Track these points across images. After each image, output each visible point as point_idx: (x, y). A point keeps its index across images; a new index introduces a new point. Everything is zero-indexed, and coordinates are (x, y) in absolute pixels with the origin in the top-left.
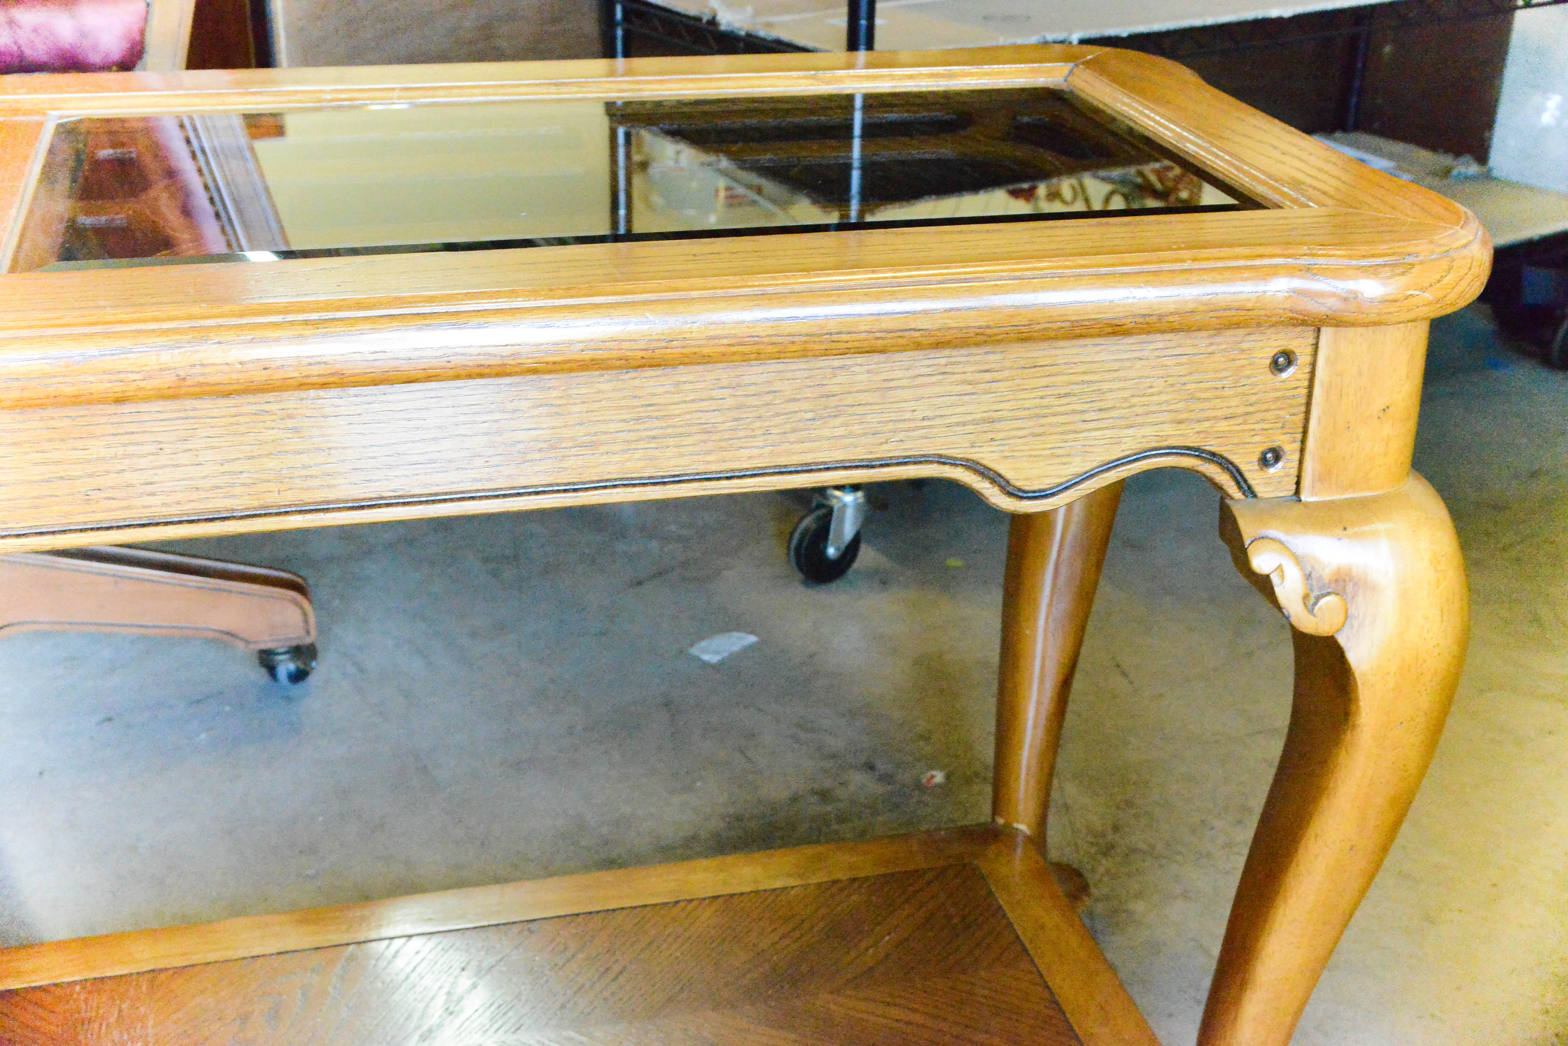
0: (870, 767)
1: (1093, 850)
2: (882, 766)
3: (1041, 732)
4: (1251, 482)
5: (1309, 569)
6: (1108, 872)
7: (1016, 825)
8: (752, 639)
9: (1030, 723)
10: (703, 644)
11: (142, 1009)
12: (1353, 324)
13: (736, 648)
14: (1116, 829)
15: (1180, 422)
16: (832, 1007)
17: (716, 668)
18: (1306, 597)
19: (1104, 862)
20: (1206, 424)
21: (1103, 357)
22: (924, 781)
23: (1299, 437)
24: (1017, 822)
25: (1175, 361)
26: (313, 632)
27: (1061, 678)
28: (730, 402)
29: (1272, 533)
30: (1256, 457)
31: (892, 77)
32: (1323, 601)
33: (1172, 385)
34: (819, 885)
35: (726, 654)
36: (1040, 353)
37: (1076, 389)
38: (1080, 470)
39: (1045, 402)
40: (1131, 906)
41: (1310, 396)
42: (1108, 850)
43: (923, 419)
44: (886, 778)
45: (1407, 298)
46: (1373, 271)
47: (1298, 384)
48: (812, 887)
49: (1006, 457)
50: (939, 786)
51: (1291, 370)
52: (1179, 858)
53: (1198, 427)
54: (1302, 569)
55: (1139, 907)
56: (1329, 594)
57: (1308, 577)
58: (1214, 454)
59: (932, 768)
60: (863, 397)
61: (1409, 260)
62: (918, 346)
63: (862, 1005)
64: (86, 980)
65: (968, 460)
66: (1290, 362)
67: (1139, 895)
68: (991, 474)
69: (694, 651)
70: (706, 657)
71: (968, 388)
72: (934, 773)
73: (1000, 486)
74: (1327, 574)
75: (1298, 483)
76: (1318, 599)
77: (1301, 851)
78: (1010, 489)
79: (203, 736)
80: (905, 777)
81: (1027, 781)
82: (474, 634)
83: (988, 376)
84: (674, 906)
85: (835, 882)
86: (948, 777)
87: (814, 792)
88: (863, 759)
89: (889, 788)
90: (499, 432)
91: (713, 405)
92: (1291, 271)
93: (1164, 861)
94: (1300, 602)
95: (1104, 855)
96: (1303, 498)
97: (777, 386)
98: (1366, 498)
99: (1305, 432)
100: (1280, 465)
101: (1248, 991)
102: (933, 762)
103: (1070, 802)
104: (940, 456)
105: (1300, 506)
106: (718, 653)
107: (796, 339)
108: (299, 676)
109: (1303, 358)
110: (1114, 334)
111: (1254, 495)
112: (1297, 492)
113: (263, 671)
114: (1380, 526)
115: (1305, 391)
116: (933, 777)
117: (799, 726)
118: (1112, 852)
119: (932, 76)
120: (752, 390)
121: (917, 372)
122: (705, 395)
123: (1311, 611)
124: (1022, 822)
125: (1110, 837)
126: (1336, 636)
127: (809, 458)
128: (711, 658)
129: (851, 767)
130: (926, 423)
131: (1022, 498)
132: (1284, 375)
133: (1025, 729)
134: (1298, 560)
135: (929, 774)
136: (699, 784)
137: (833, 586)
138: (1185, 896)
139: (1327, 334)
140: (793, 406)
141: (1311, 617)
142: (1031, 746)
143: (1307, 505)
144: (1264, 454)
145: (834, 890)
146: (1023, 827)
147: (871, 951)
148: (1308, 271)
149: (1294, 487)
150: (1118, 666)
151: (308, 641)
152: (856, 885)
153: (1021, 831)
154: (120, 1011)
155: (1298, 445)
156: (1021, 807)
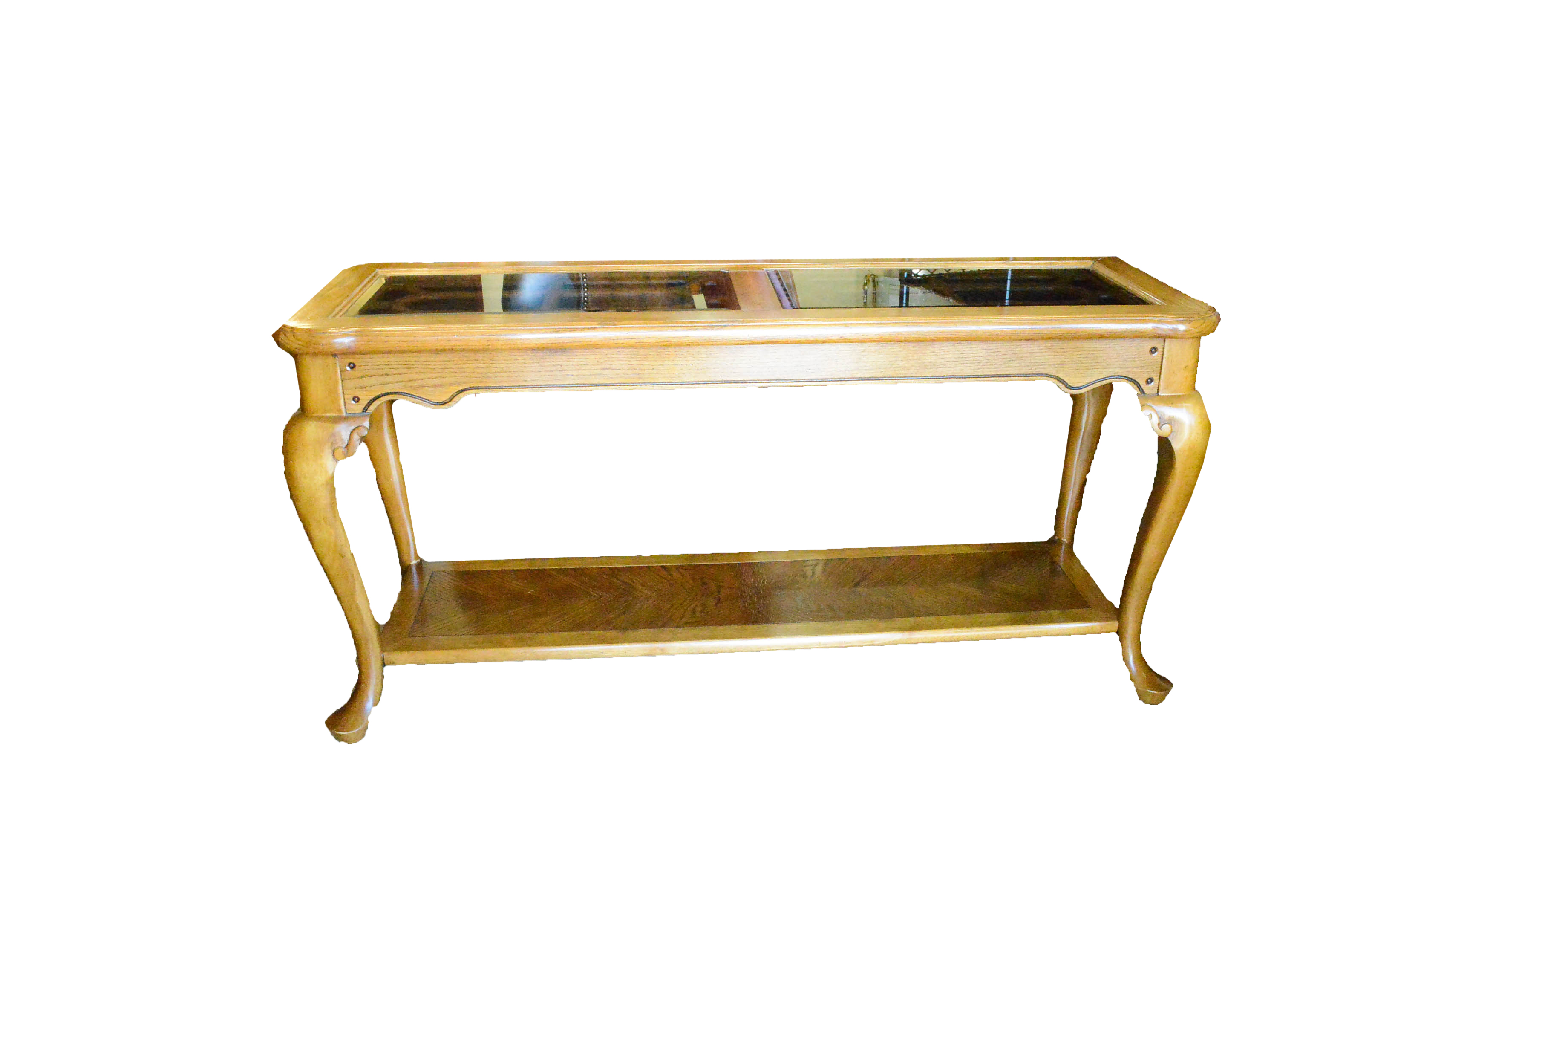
3: (1073, 503)
4: (1143, 388)
5: (1160, 415)
7: (1062, 539)
12: (1174, 338)
15: (1121, 368)
18: (1159, 424)
20: (1130, 369)
21: (1097, 346)
23: (1159, 374)
25: (1120, 348)
27: (1081, 484)
28: (987, 354)
29: (1149, 404)
30: (1145, 381)
31: (1032, 264)
32: (1164, 426)
33: (1119, 356)
36: (1078, 344)
37: (1089, 356)
38: (1089, 381)
39: (1080, 359)
41: (1162, 361)
43: (1042, 363)
45: (1190, 330)
46: (1181, 322)
47: (1158, 358)
49: (1067, 376)
51: (1156, 353)
53: (1126, 370)
54: (1158, 415)
56: (1166, 424)
57: (1160, 418)
58: (1131, 379)
60: (1026, 355)
61: (1191, 319)
62: (1043, 339)
65: (1055, 376)
66: (1156, 351)
68: (1063, 381)
71: (1056, 354)
73: (1065, 385)
74: (1166, 417)
75: (1158, 390)
76: (1163, 425)
78: (1068, 386)
83: (1062, 350)
90: (919, 360)
91: (981, 355)
92: (1154, 322)
94: (1157, 425)
96: (1159, 394)
97: (1001, 350)
98: (1180, 395)
99: (1160, 373)
100: (1152, 383)
104: (1047, 374)
105: (1159, 397)
107: (1008, 334)
109: (1160, 349)
110: (1101, 337)
111: (1144, 393)
112: (1158, 392)
114: (1184, 404)
115: (1160, 360)
119: (1045, 264)
120: (992, 351)
121: (1041, 348)
122: (979, 351)
123: (1160, 429)
124: (1065, 538)
126: (1168, 437)
127: (1007, 373)
130: (1044, 364)
131: (1071, 389)
132: (1154, 355)
134: (1156, 412)
139: (1167, 341)
140: (1005, 356)
141: (1160, 430)
142: (1069, 509)
143: (1160, 396)
144: (1148, 379)
146: (1065, 540)
148: (1160, 322)
149: (1157, 391)
153: (1064, 541)
155: (1158, 377)
156: (1064, 532)
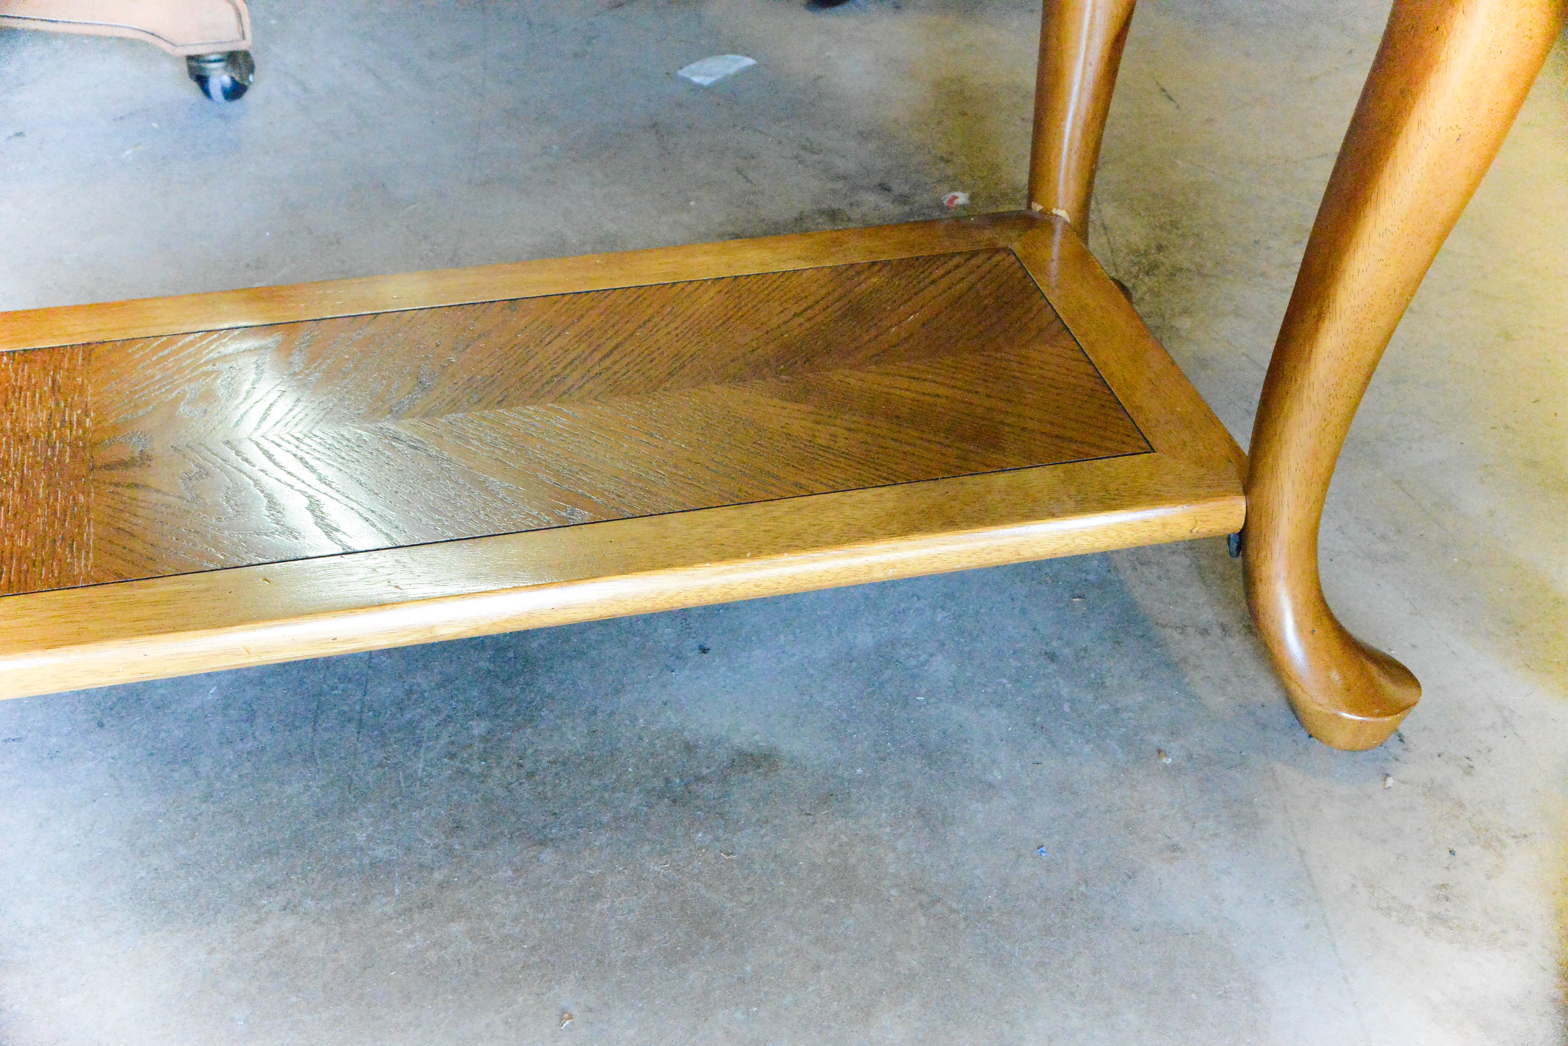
0: (884, 188)
1: (1135, 270)
2: (898, 187)
3: (1086, 97)
6: (1150, 290)
7: (1054, 211)
8: (749, 61)
9: (1075, 89)
10: (693, 66)
11: (79, 380)
13: (732, 71)
14: (1160, 248)
16: (852, 381)
17: (708, 90)
19: (1146, 279)
22: (945, 202)
24: (1057, 208)
26: (248, 35)
27: (1112, 34)
34: (835, 269)
35: (719, 76)
40: (1178, 323)
42: (1152, 269)
44: (903, 199)
48: (827, 271)
50: (964, 207)
52: (1230, 277)
55: (1185, 323)
59: (953, 189)
63: (887, 381)
64: (14, 352)
67: (1185, 311)
69: (683, 73)
70: (696, 79)
72: (956, 194)
77: (1400, 144)
79: (128, 152)
80: (925, 198)
81: (1069, 157)
82: (432, 55)
84: (672, 286)
85: (852, 265)
86: (972, 198)
87: (822, 212)
88: (877, 180)
89: (907, 209)
93: (1213, 281)
95: (1147, 274)
101: (1327, 322)
102: (955, 183)
103: (1107, 222)
106: (711, 75)
108: (236, 91)
113: (194, 86)
116: (955, 198)
117: (804, 148)
118: (1156, 272)
124: (1062, 209)
125: (1154, 256)
128: (705, 81)
129: (862, 187)
133: (1069, 94)
135: (950, 195)
136: (692, 203)
137: (839, 9)
138: (1237, 313)
142: (1075, 115)
145: (851, 272)
146: (1063, 213)
147: (893, 330)
150: (1164, 90)
151: (242, 46)
152: (876, 268)
153: (1061, 218)
154: (54, 381)
156: (1061, 189)
